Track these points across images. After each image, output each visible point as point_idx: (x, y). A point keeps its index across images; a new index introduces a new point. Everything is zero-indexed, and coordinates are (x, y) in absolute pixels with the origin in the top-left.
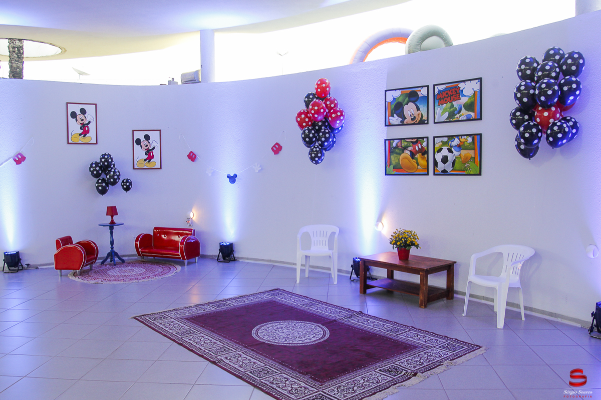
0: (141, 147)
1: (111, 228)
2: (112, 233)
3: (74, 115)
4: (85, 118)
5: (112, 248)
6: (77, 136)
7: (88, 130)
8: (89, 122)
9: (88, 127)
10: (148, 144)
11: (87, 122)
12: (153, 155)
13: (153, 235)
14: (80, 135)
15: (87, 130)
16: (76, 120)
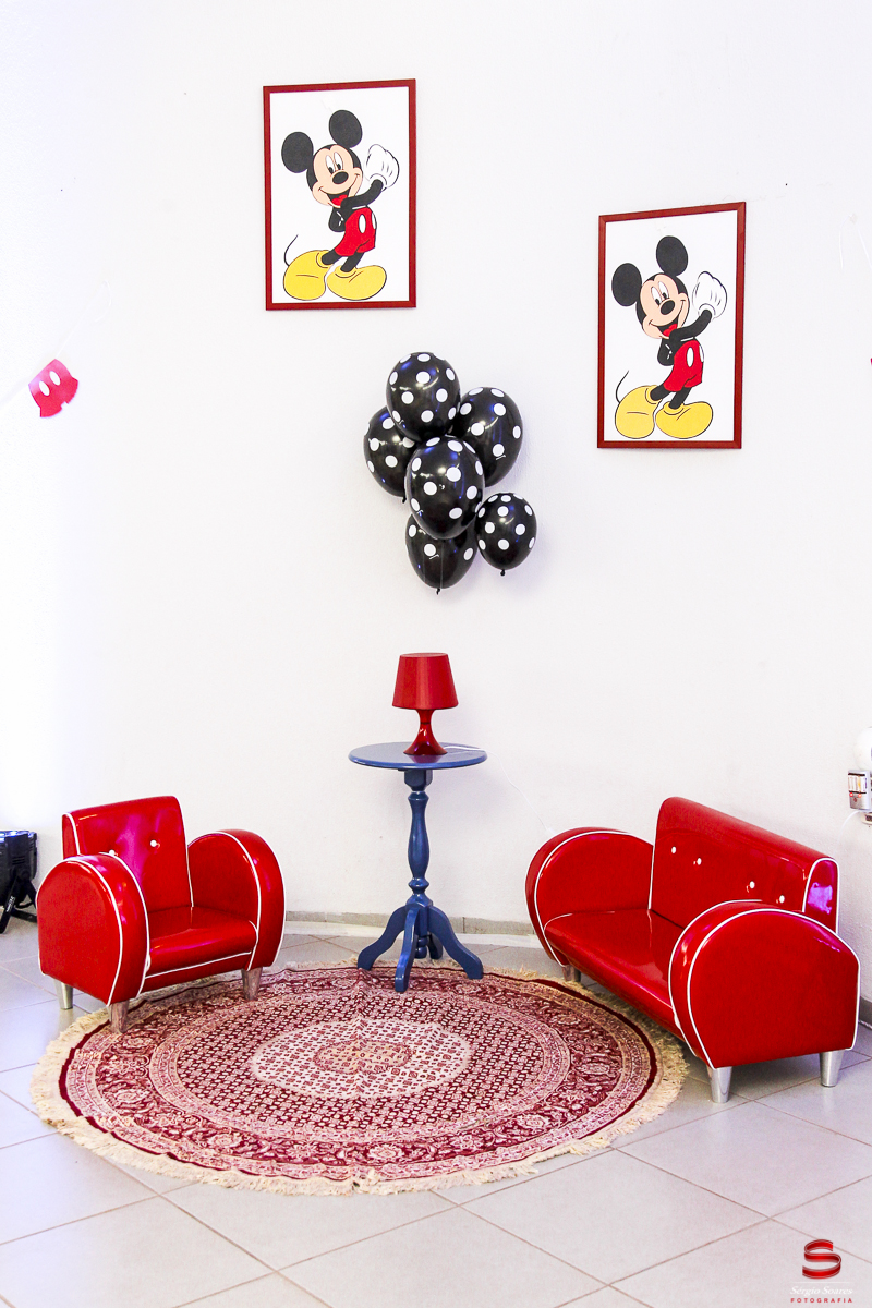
0: (641, 315)
1: (418, 781)
2: (419, 804)
3: (299, 153)
4: (357, 163)
5: (419, 887)
6: (313, 266)
7: (371, 232)
8: (377, 187)
9: (368, 214)
10: (674, 296)
11: (365, 188)
12: (698, 364)
13: (652, 841)
14: (328, 259)
15: (362, 227)
16: (312, 180)
